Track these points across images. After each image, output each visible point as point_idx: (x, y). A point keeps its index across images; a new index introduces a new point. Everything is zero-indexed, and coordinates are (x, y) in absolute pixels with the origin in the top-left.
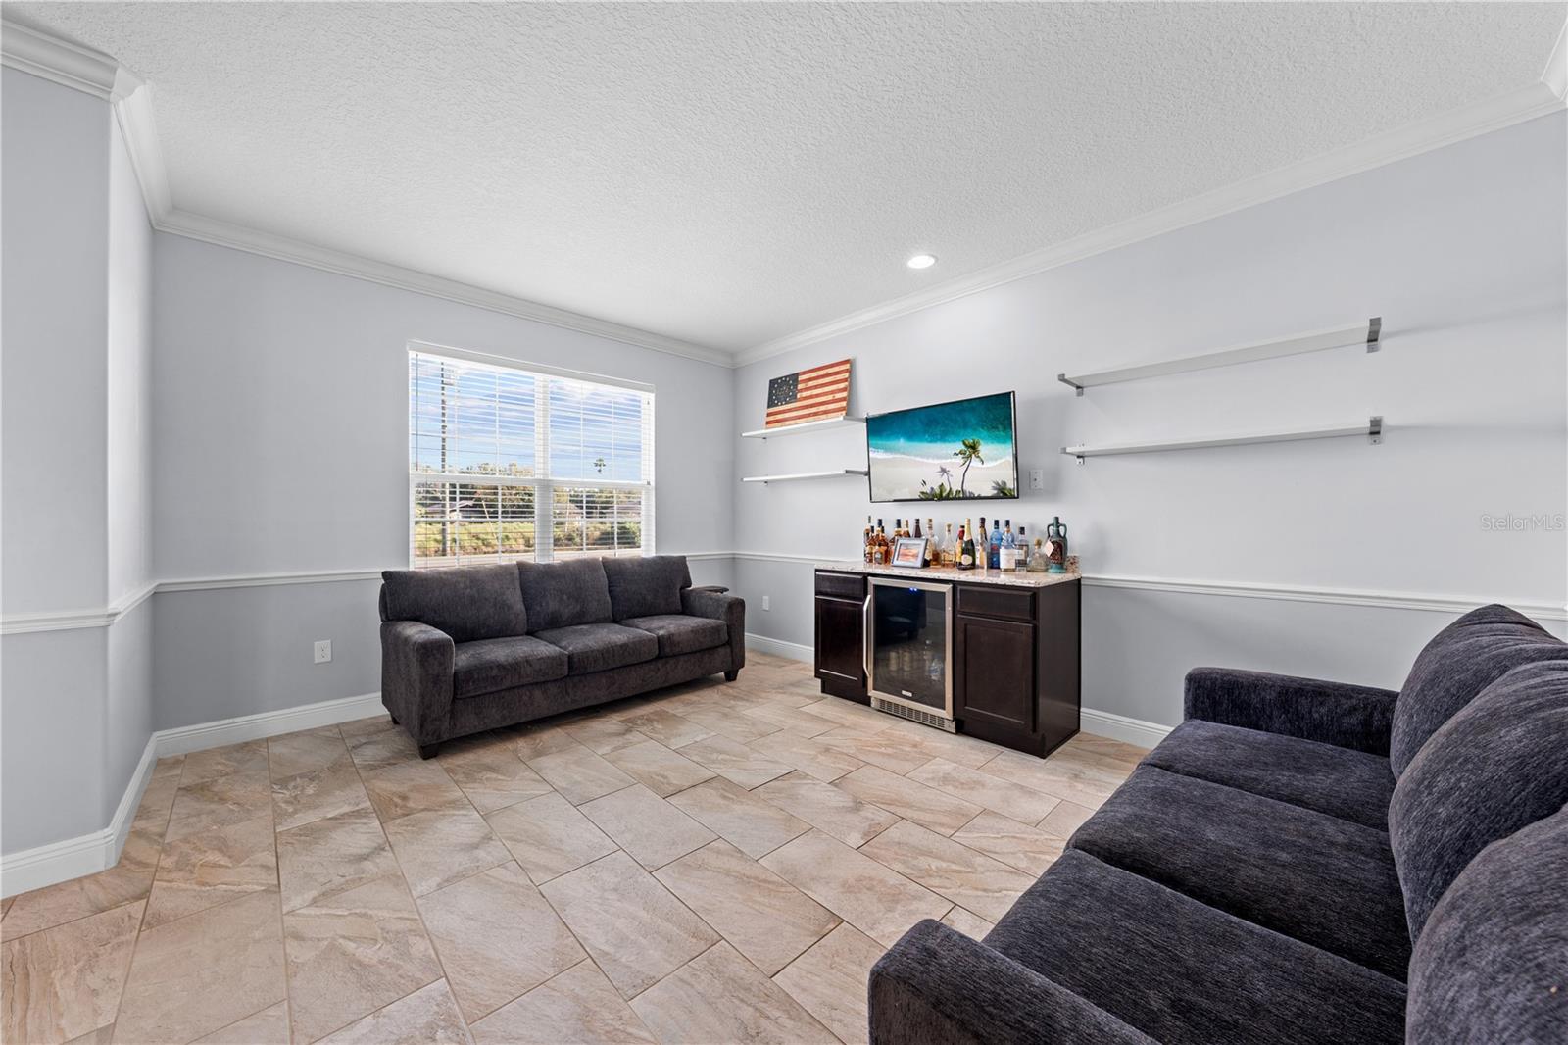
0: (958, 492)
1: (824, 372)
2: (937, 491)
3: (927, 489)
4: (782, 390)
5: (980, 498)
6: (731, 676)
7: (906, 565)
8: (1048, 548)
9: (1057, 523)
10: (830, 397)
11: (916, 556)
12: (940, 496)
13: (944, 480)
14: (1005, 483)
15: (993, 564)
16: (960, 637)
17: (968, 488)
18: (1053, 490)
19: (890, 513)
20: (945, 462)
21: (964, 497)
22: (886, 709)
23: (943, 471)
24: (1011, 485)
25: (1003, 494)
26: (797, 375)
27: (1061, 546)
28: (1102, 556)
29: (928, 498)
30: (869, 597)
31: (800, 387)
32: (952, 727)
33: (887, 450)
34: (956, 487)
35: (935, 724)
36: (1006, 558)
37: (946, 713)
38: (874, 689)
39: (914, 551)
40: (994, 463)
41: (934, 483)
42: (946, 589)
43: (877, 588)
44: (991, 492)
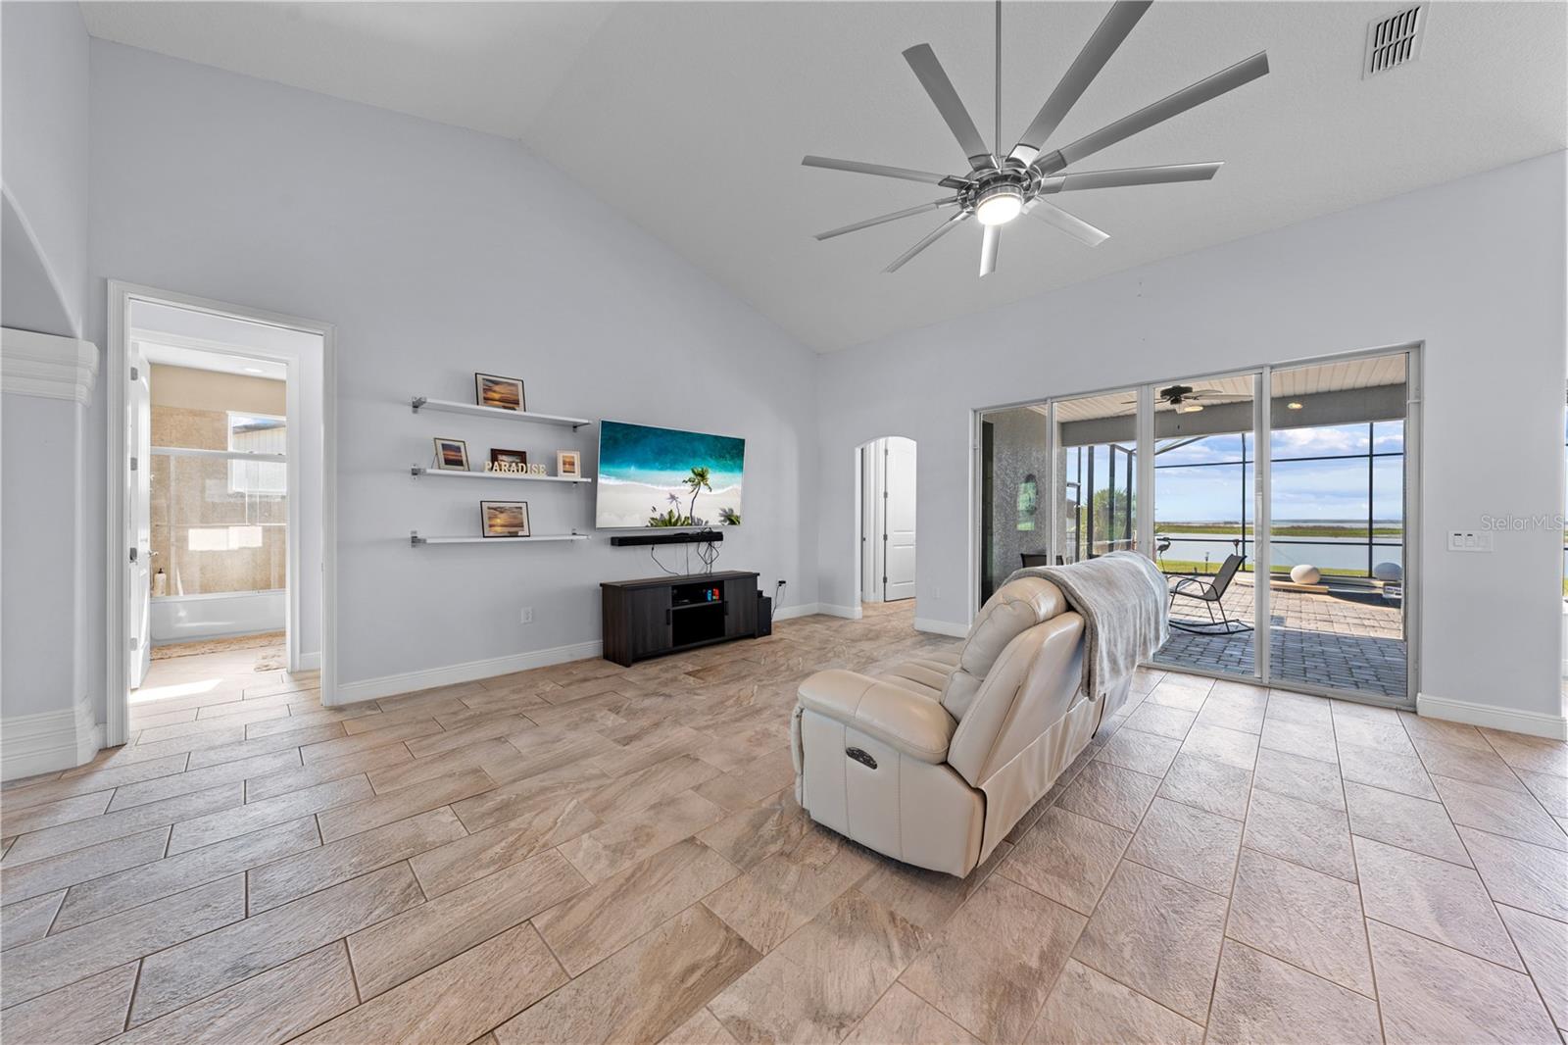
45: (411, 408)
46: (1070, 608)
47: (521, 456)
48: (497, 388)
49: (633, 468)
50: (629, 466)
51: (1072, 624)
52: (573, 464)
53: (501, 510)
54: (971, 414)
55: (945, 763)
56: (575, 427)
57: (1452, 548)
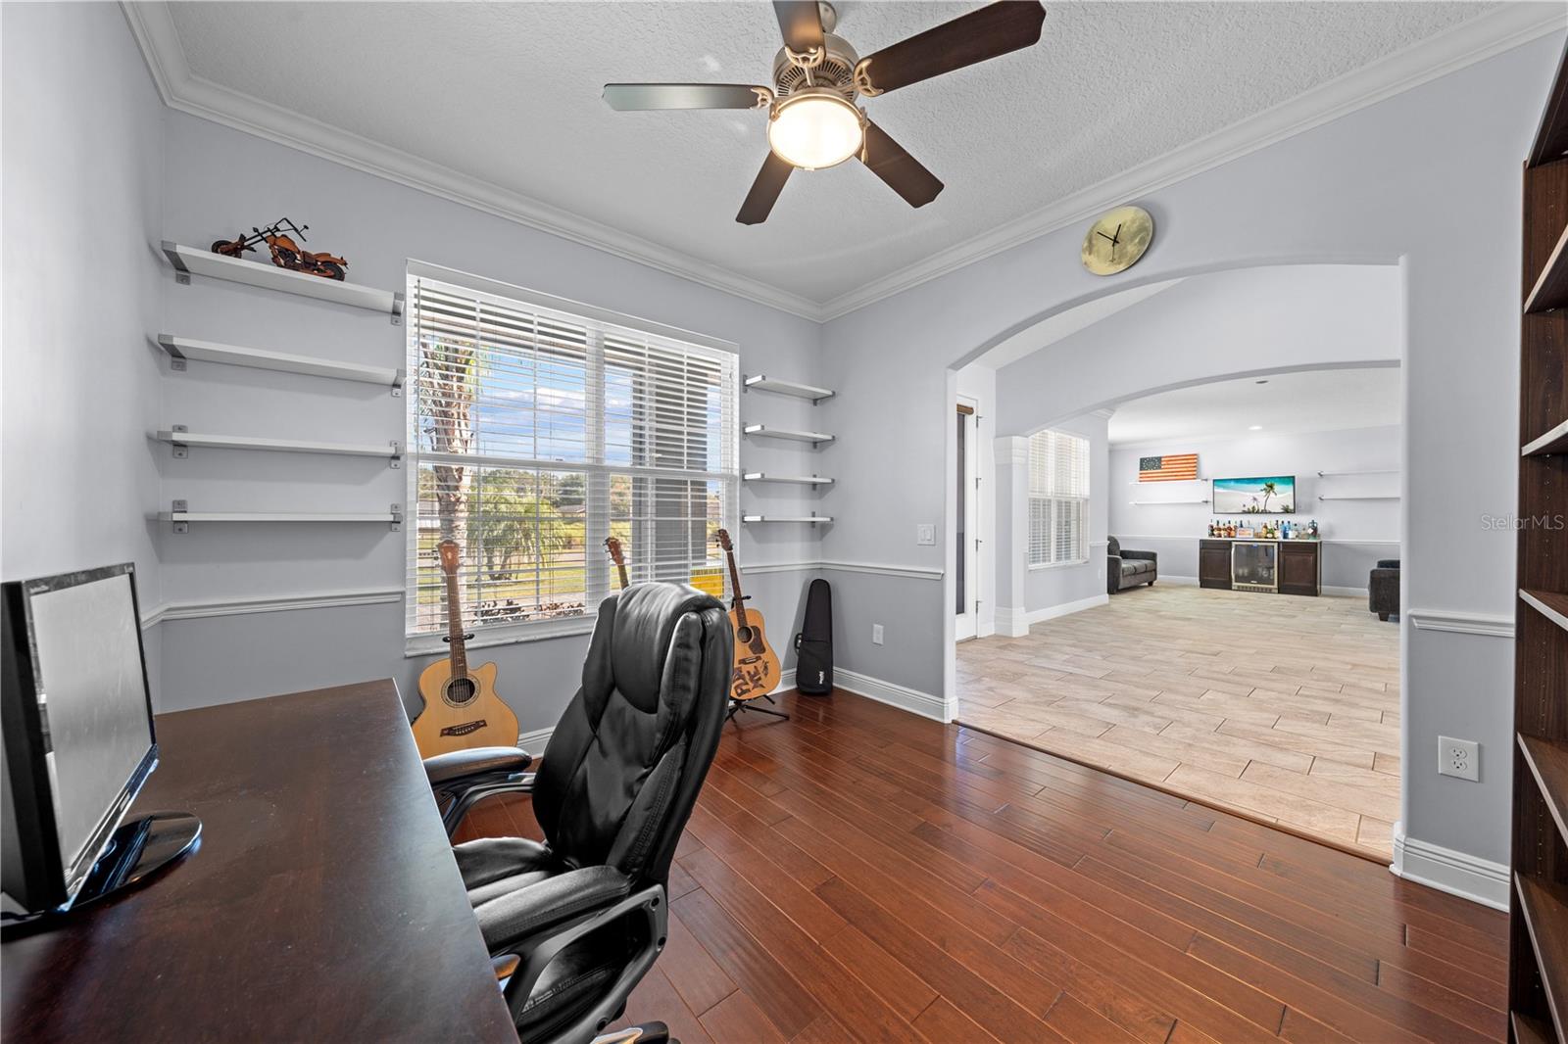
1: (1184, 458)
2: (1252, 509)
3: (1246, 509)
4: (1149, 464)
5: (1274, 513)
6: (1151, 584)
7: (1245, 536)
8: (1311, 531)
9: (1313, 522)
10: (1188, 469)
11: (1249, 534)
12: (1253, 511)
13: (1255, 504)
14: (1288, 507)
15: (1285, 536)
16: (1281, 560)
17: (1268, 509)
18: (1309, 510)
19: (1224, 520)
20: (1255, 495)
21: (1265, 512)
22: (1239, 589)
23: (1255, 499)
24: (1291, 507)
25: (1286, 511)
26: (1161, 458)
27: (1315, 530)
29: (1244, 512)
30: (1233, 549)
31: (1163, 463)
32: (1277, 591)
33: (1224, 488)
34: (1261, 508)
35: (1270, 591)
36: (1291, 535)
37: (1276, 586)
38: (1236, 581)
39: (1251, 532)
40: (1283, 496)
41: (1249, 506)
42: (1276, 545)
43: (1236, 545)
44: (1280, 510)
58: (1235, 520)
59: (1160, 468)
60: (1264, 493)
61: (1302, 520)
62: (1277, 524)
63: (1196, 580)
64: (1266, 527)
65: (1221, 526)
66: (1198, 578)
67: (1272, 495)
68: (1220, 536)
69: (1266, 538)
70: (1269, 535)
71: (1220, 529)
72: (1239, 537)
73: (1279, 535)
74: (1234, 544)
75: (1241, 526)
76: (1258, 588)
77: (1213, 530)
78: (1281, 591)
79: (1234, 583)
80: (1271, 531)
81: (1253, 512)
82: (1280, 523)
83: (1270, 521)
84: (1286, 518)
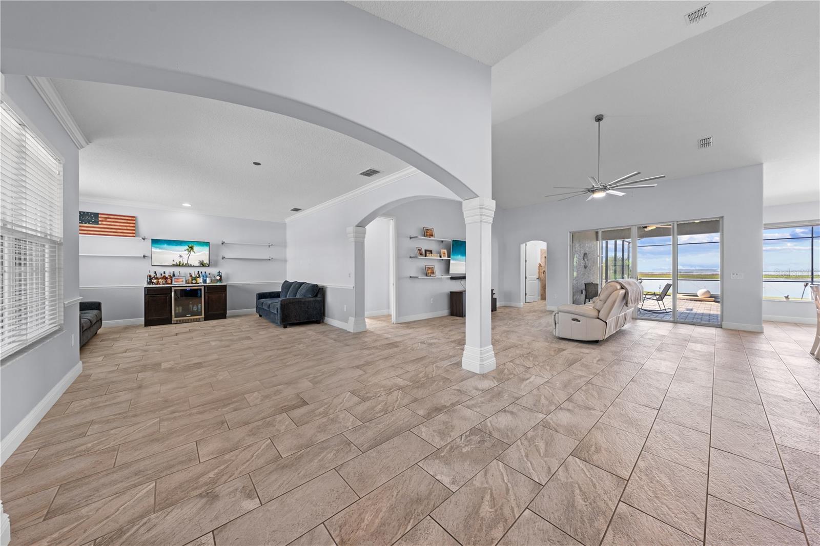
0: (186, 264)
1: (122, 218)
2: (178, 264)
3: (175, 263)
4: (85, 218)
5: (194, 266)
6: (96, 333)
7: (180, 283)
8: (218, 278)
9: (219, 272)
10: (125, 228)
11: (183, 281)
13: (181, 260)
14: (203, 261)
15: (205, 281)
16: (206, 298)
17: (189, 263)
18: (218, 265)
20: (181, 253)
21: (188, 266)
22: (178, 322)
23: (181, 256)
24: (206, 261)
25: (203, 265)
26: (98, 214)
27: (221, 277)
28: (228, 279)
29: (174, 266)
30: (173, 293)
31: (100, 219)
32: (204, 319)
33: (160, 248)
34: (185, 262)
35: (199, 320)
36: (208, 280)
37: (203, 316)
38: (175, 317)
39: (181, 280)
40: (201, 254)
41: (177, 261)
42: (203, 288)
43: (175, 290)
44: (198, 264)
45: (409, 239)
46: (622, 288)
47: (431, 252)
48: (428, 231)
49: (459, 256)
50: (458, 255)
51: (623, 291)
52: (445, 254)
53: (429, 268)
54: (569, 234)
55: (598, 318)
56: (442, 241)
57: (732, 278)
58: (168, 271)
59: (97, 223)
60: (187, 252)
61: (213, 271)
62: (198, 273)
63: (142, 320)
64: (191, 276)
65: (158, 276)
66: (144, 318)
67: (192, 253)
68: (158, 283)
69: (192, 283)
70: (194, 282)
71: (157, 278)
72: (175, 284)
73: (200, 280)
74: (173, 289)
75: (174, 276)
76: (191, 319)
77: (151, 279)
78: (206, 319)
79: (174, 319)
80: (195, 279)
81: (179, 266)
82: (200, 273)
83: (194, 272)
84: (203, 270)
